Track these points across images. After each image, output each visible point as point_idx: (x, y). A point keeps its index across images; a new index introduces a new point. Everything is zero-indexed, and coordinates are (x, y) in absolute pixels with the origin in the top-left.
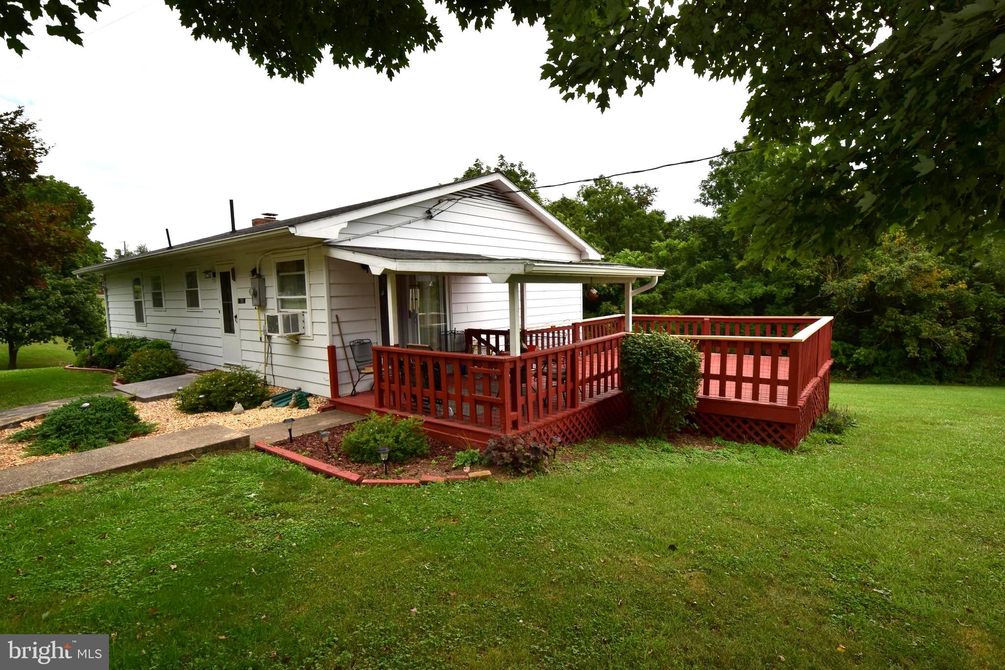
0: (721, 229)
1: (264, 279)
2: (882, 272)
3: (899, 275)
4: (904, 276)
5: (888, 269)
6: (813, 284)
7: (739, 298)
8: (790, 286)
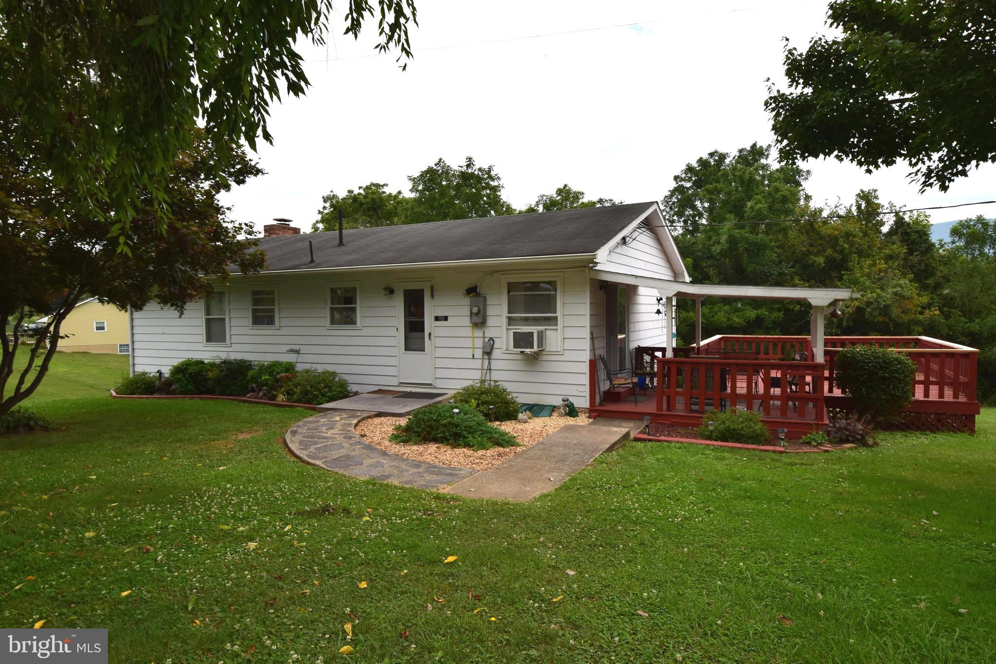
0: (709, 250)
1: (485, 298)
2: (869, 298)
3: (885, 301)
4: (889, 302)
5: (875, 295)
6: (803, 309)
7: (735, 322)
8: (779, 310)
